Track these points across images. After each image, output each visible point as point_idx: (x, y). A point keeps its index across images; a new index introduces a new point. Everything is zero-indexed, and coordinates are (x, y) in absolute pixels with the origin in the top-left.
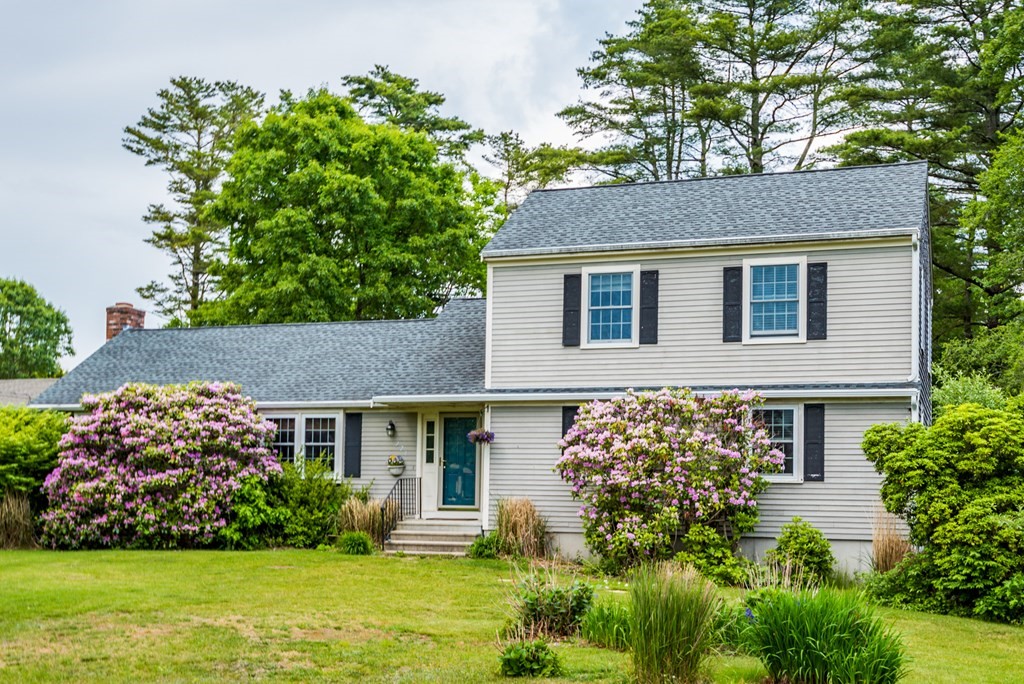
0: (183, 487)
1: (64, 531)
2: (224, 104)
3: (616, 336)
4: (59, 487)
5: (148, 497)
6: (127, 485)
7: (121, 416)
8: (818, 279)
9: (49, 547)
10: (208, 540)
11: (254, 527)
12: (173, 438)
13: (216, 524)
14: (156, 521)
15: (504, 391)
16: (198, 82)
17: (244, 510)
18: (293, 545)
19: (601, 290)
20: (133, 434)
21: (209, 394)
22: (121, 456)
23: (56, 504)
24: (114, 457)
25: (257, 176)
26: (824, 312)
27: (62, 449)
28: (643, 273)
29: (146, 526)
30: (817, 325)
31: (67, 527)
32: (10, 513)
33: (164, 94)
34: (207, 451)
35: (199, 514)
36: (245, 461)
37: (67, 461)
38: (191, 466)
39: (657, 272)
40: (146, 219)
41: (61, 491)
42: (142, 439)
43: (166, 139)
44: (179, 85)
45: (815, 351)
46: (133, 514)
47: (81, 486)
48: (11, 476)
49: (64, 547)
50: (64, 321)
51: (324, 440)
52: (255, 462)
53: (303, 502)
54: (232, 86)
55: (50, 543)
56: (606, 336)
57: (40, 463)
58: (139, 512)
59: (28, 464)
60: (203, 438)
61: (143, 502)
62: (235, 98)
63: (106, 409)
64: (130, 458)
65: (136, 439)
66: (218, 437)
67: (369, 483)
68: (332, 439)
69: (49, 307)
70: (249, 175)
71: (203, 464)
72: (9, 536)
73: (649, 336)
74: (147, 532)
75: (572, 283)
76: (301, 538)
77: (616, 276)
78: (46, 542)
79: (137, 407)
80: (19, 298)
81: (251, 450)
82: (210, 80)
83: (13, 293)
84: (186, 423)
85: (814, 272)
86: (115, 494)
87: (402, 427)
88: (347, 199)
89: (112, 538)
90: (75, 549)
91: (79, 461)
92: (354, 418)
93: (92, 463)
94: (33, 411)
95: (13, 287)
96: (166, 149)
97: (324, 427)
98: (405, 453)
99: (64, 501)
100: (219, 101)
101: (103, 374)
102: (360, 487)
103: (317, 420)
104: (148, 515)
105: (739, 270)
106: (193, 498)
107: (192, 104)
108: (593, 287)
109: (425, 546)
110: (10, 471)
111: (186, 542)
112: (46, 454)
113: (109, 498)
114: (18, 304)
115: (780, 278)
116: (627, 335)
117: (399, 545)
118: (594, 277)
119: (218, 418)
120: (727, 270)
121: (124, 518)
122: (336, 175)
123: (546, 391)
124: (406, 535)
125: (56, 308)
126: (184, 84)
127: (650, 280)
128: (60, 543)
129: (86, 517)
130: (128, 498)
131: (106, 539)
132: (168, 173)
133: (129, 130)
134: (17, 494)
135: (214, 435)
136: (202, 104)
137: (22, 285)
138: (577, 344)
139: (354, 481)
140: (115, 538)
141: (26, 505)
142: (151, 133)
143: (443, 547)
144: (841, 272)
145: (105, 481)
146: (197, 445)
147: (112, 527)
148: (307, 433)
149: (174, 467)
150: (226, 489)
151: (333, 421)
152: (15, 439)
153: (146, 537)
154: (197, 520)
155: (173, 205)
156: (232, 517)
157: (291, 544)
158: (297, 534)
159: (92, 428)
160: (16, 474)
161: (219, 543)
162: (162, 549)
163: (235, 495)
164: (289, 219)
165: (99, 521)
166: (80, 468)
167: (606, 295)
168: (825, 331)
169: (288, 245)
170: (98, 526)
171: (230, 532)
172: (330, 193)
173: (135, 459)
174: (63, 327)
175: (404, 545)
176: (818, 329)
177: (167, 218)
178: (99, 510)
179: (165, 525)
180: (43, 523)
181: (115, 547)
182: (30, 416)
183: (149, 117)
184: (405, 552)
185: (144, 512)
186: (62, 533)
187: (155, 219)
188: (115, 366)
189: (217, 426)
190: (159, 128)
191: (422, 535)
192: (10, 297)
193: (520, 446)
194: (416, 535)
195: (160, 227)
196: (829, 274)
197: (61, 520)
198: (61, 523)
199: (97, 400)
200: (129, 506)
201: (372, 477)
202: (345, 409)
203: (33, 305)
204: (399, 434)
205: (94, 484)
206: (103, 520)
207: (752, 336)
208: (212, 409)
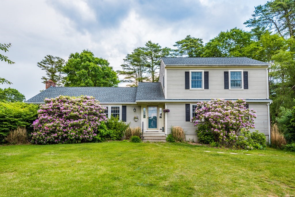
0: (83, 124)
1: (41, 139)
2: (57, 61)
3: (198, 87)
4: (38, 125)
5: (72, 128)
6: (63, 124)
7: (59, 104)
8: (246, 75)
9: (34, 143)
10: (91, 140)
11: (105, 135)
12: (79, 110)
13: (93, 135)
14: (75, 135)
15: (171, 100)
16: (52, 57)
17: (102, 131)
18: (113, 140)
19: (194, 76)
20: (65, 109)
21: (88, 99)
22: (60, 116)
23: (37, 130)
24: (58, 116)
25: (75, 63)
26: (248, 83)
27: (39, 113)
28: (205, 72)
29: (71, 136)
30: (246, 86)
31: (42, 137)
32: (20, 133)
33: (45, 57)
34: (90, 114)
35: (88, 133)
36: (100, 117)
37: (41, 117)
38: (85, 118)
39: (208, 72)
40: (42, 79)
41: (39, 126)
42: (68, 110)
43: (46, 66)
44: (48, 56)
45: (246, 92)
46: (66, 133)
47: (47, 125)
48: (19, 122)
49: (40, 144)
50: (24, 97)
51: (116, 112)
52: (102, 118)
53: (114, 128)
54: (59, 58)
55: (34, 142)
56: (195, 87)
57: (30, 118)
58: (69, 132)
59: (26, 118)
60: (89, 110)
61: (70, 129)
62: (59, 60)
63: (54, 102)
64: (64, 116)
65: (66, 110)
66: (93, 110)
67: (129, 123)
68: (119, 112)
69: (21, 94)
70: (73, 63)
71: (88, 118)
72: (19, 140)
73: (207, 87)
74: (71, 138)
75: (187, 74)
76: (115, 138)
77: (198, 72)
78: (33, 142)
79: (65, 102)
80: (14, 92)
81: (102, 114)
82: (54, 56)
83: (13, 91)
84: (83, 106)
85: (245, 74)
86: (60, 127)
87: (137, 109)
88: (95, 69)
89: (58, 140)
90: (45, 144)
91: (46, 117)
92: (124, 107)
93: (50, 118)
94: (26, 104)
95: (13, 90)
96: (46, 67)
97: (116, 109)
98: (138, 116)
99: (40, 129)
100: (56, 60)
101: (47, 96)
102: (127, 124)
103: (114, 107)
104: (72, 133)
105: (228, 72)
106: (87, 128)
107: (51, 60)
108: (192, 75)
109: (153, 139)
110: (19, 120)
111: (84, 141)
112: (32, 115)
113: (58, 128)
114: (14, 93)
115: (237, 75)
116: (201, 87)
117: (146, 139)
118: (192, 72)
119: (92, 105)
120: (225, 72)
121: (63, 135)
122: (92, 64)
123: (182, 100)
124: (146, 136)
125: (22, 94)
126: (49, 56)
127: (207, 74)
128: (38, 142)
129: (49, 134)
130: (64, 128)
131: (56, 141)
132: (46, 72)
133: (38, 63)
134: (22, 127)
135: (91, 109)
136: (53, 60)
137: (15, 90)
138: (189, 88)
139: (125, 123)
140: (59, 140)
141: (25, 131)
142: (43, 64)
143: (158, 139)
144: (251, 73)
145: (56, 123)
146: (87, 112)
147: (59, 137)
148: (111, 110)
149: (80, 118)
150: (96, 125)
151: (119, 107)
152: (22, 110)
153: (71, 140)
154: (88, 134)
155: (47, 77)
156: (98, 132)
157: (112, 139)
158: (114, 136)
159: (50, 107)
160: (22, 121)
161: (94, 140)
162: (76, 143)
163: (99, 126)
164: (83, 72)
165: (54, 135)
166: (46, 119)
167: (195, 77)
168: (248, 87)
169: (83, 77)
170: (54, 137)
171: (98, 137)
172: (91, 68)
173: (66, 116)
174: (24, 98)
175: (147, 139)
176: (246, 87)
177: (46, 79)
178: (53, 132)
179: (77, 136)
180: (32, 136)
181: (59, 143)
182: (26, 105)
183: (42, 61)
184: (149, 141)
185: (71, 132)
186: (40, 139)
187: (43, 79)
188: (51, 94)
189: (92, 107)
190: (45, 64)
191: (151, 136)
192: (12, 92)
193: (175, 113)
194: (149, 136)
195: (45, 80)
196: (248, 74)
197: (40, 135)
198: (40, 136)
199: (50, 100)
200: (65, 130)
201: (130, 122)
202: (122, 104)
203: (17, 93)
204: (137, 111)
205: (52, 124)
206: (56, 135)
207: (231, 88)
208: (90, 103)
